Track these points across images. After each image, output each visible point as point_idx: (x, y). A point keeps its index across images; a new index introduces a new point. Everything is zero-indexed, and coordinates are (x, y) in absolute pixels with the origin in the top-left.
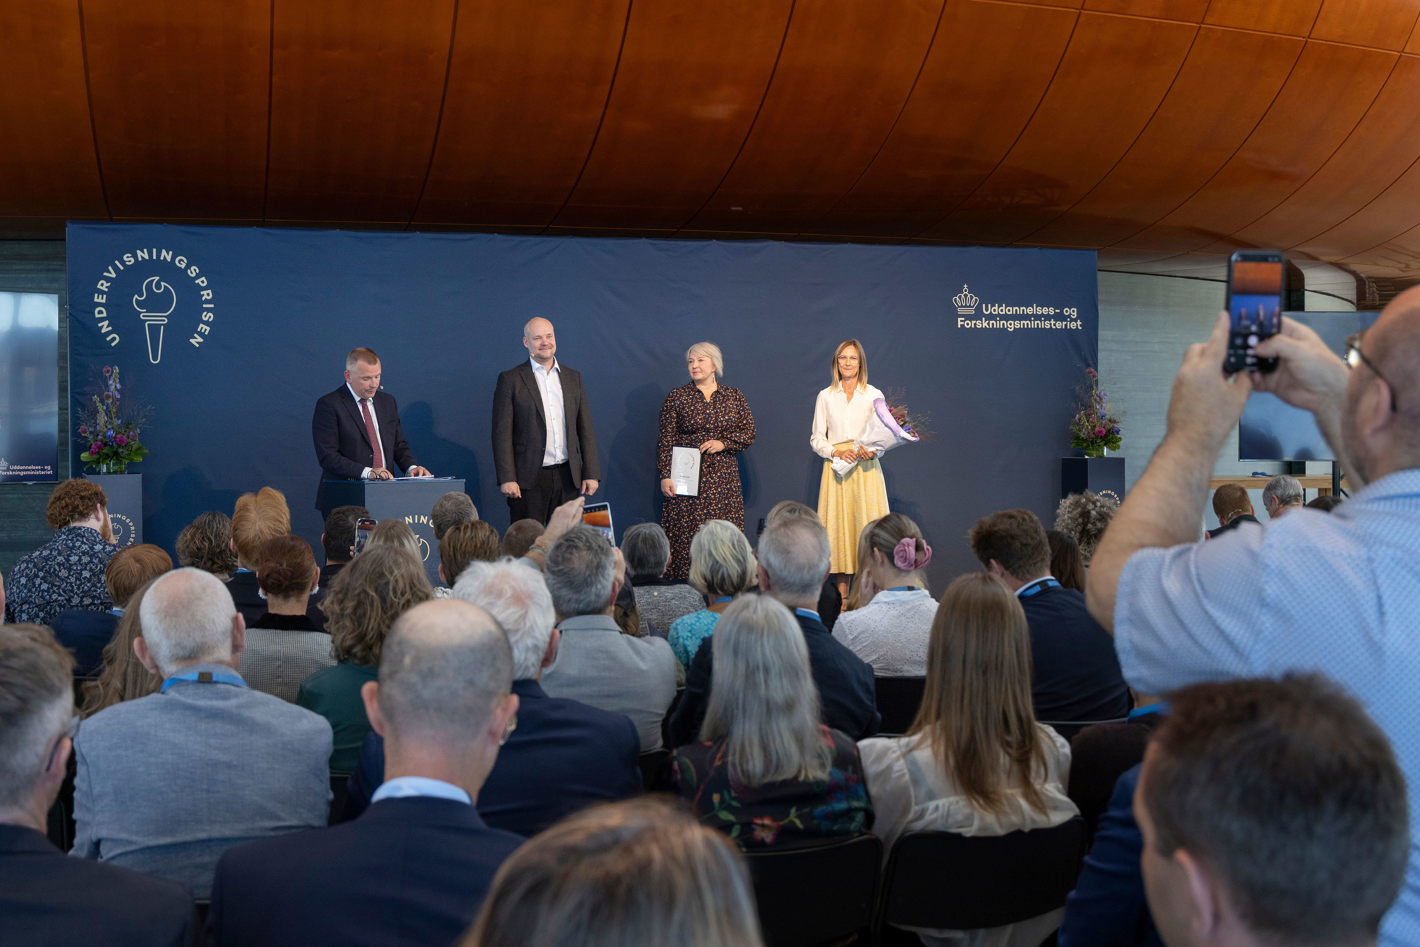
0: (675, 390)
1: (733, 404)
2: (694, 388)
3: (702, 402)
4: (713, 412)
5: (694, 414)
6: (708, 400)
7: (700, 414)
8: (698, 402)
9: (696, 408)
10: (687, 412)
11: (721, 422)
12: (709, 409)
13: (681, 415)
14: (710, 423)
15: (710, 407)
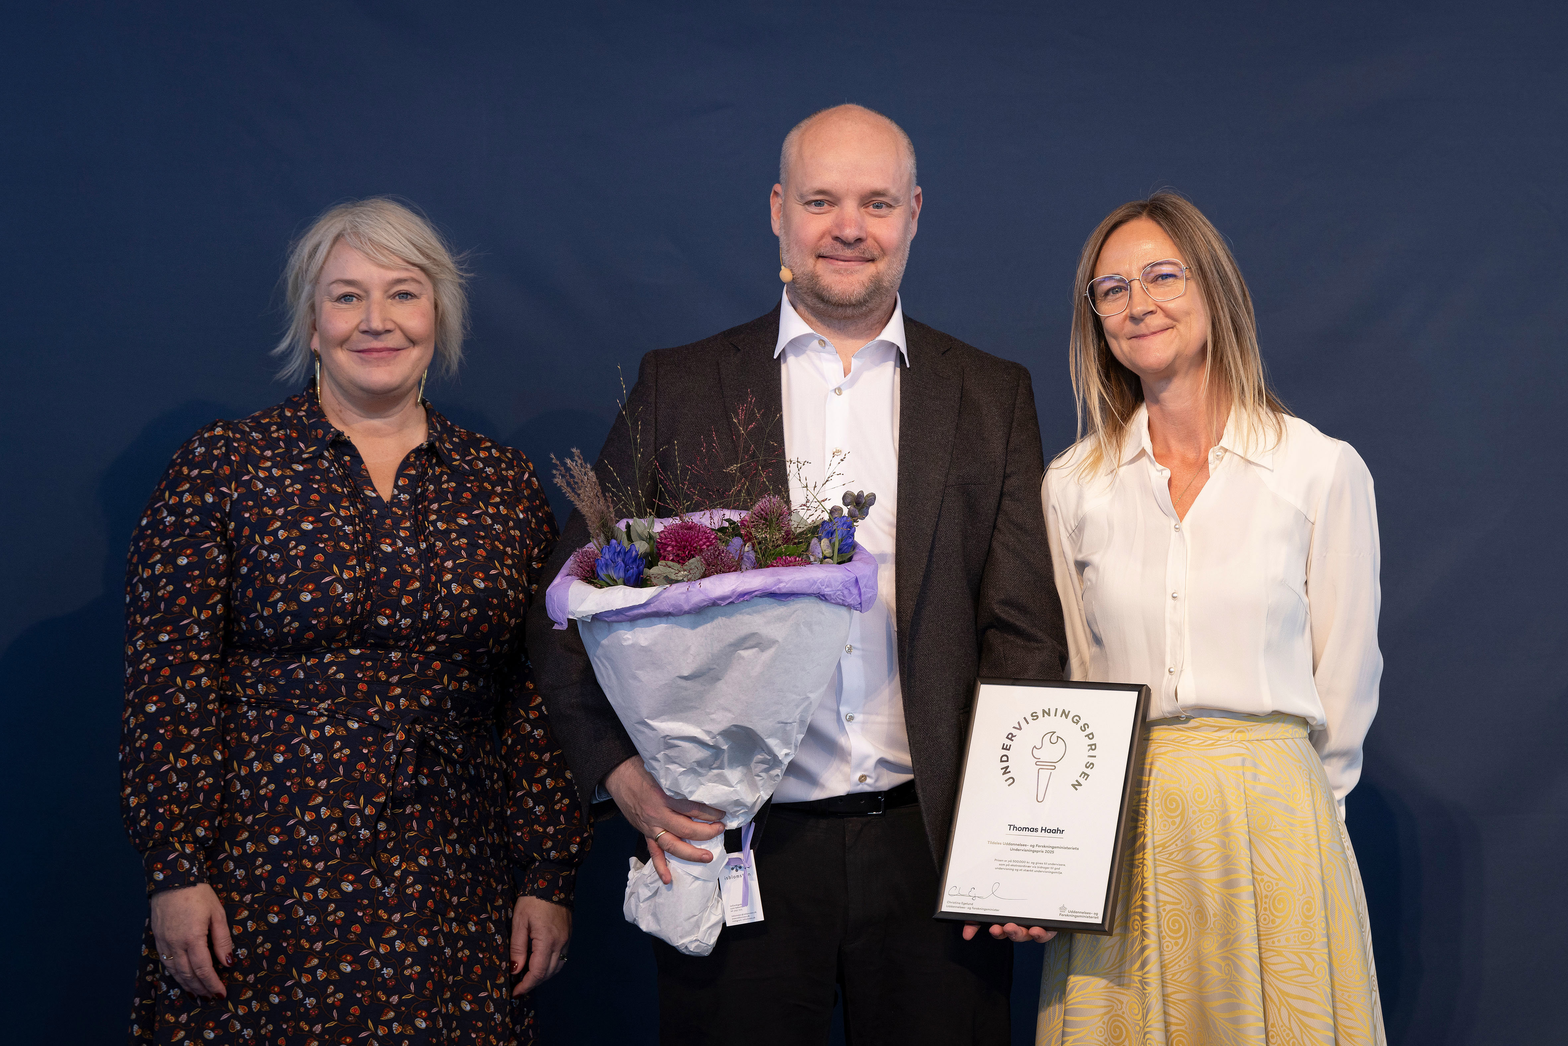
0: (218, 431)
1: (504, 520)
2: (314, 426)
3: (356, 495)
4: (410, 550)
5: (319, 557)
6: (385, 489)
7: (346, 556)
8: (336, 499)
9: (324, 525)
10: (279, 546)
11: (452, 601)
12: (394, 538)
13: (245, 553)
14: (395, 606)
15: (396, 525)
